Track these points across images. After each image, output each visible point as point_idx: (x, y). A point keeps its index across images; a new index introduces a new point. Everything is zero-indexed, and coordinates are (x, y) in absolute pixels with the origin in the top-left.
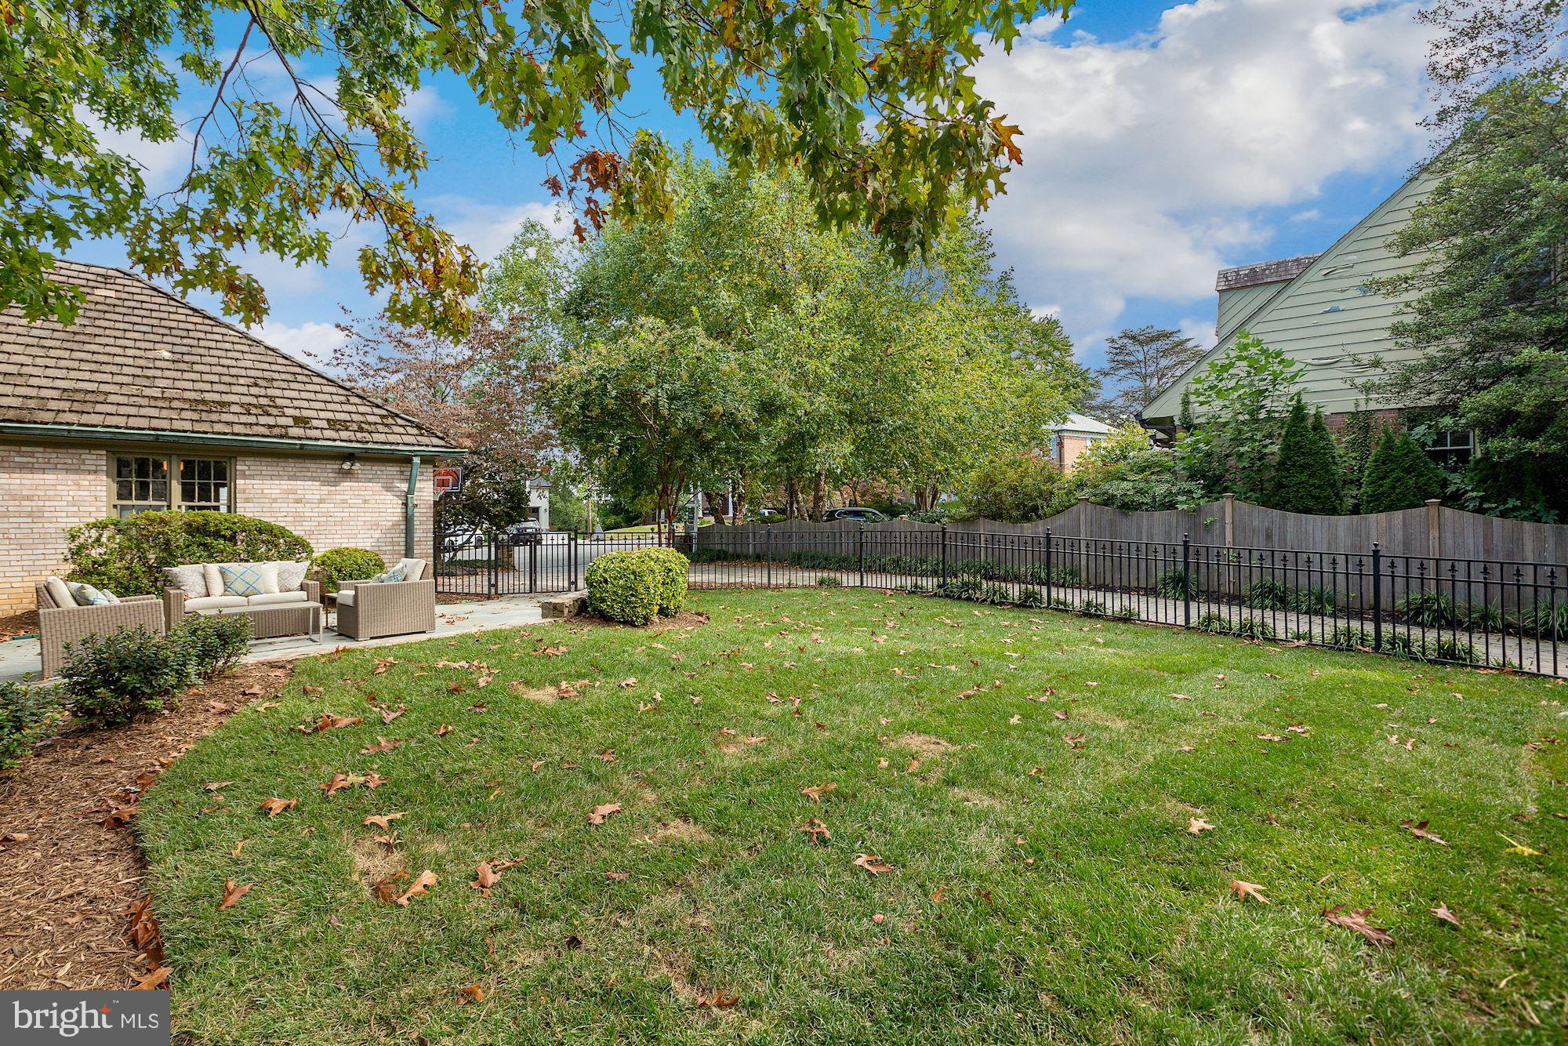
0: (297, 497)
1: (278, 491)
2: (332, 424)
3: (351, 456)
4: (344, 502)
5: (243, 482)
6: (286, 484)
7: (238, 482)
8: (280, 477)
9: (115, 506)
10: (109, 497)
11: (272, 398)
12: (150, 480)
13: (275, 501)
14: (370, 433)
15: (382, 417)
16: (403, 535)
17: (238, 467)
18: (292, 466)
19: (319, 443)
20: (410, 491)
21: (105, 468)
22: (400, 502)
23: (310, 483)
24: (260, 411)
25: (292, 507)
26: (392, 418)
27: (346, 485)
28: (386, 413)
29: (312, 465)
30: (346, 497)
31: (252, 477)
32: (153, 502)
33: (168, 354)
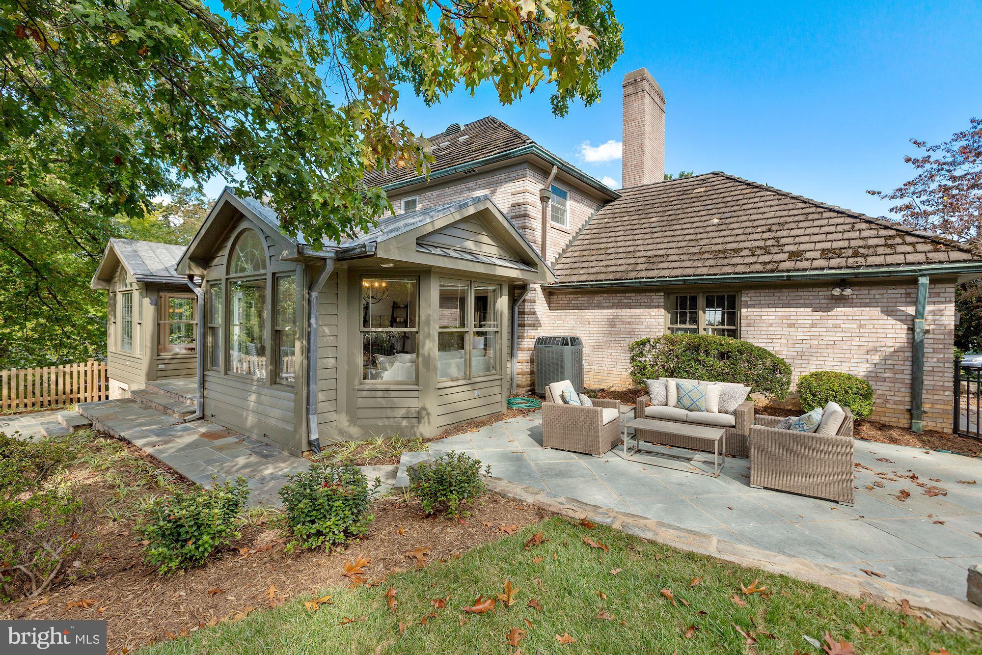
0: (790, 322)
1: (774, 317)
2: (825, 254)
3: (843, 282)
4: (837, 326)
5: (746, 310)
6: (780, 311)
7: (743, 310)
8: (776, 306)
9: (669, 328)
10: (665, 322)
11: (777, 239)
12: (688, 311)
13: (771, 325)
14: (865, 256)
15: (887, 238)
16: (909, 363)
17: (743, 299)
18: (786, 294)
19: (808, 273)
20: (919, 315)
21: (663, 304)
22: (905, 327)
23: (803, 309)
24: (763, 252)
25: (786, 331)
26: (901, 237)
27: (839, 311)
28: (893, 232)
29: (804, 293)
30: (838, 322)
31: (753, 306)
32: (688, 326)
33: (716, 221)
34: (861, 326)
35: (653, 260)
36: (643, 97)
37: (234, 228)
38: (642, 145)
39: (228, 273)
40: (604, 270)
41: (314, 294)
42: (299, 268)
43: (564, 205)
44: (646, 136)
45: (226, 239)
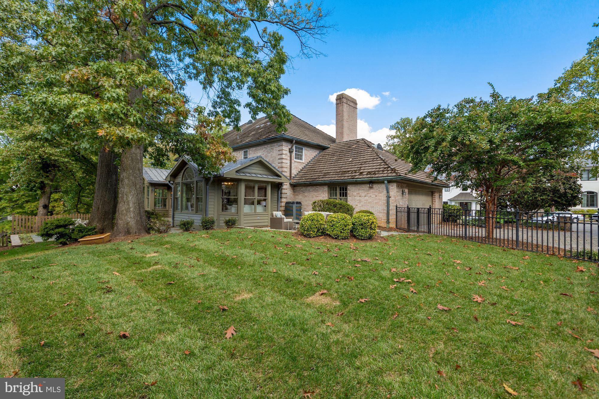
0: (360, 195)
1: (356, 194)
2: (367, 173)
3: (371, 182)
7: (348, 191)
9: (329, 198)
10: (328, 196)
11: (361, 168)
12: (334, 192)
14: (375, 174)
15: (385, 168)
16: (386, 207)
17: (349, 188)
19: (364, 179)
20: (387, 192)
21: (327, 190)
24: (354, 172)
26: (388, 168)
27: (372, 191)
28: (387, 166)
30: (371, 195)
31: (351, 190)
32: (335, 197)
33: (351, 160)
34: (376, 196)
35: (326, 174)
36: (343, 105)
37: (184, 166)
38: (343, 125)
39: (182, 180)
40: (310, 178)
41: (208, 187)
42: (204, 180)
43: (302, 152)
44: (344, 121)
45: (182, 169)
